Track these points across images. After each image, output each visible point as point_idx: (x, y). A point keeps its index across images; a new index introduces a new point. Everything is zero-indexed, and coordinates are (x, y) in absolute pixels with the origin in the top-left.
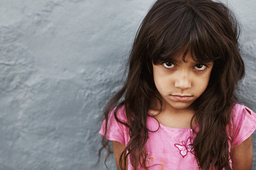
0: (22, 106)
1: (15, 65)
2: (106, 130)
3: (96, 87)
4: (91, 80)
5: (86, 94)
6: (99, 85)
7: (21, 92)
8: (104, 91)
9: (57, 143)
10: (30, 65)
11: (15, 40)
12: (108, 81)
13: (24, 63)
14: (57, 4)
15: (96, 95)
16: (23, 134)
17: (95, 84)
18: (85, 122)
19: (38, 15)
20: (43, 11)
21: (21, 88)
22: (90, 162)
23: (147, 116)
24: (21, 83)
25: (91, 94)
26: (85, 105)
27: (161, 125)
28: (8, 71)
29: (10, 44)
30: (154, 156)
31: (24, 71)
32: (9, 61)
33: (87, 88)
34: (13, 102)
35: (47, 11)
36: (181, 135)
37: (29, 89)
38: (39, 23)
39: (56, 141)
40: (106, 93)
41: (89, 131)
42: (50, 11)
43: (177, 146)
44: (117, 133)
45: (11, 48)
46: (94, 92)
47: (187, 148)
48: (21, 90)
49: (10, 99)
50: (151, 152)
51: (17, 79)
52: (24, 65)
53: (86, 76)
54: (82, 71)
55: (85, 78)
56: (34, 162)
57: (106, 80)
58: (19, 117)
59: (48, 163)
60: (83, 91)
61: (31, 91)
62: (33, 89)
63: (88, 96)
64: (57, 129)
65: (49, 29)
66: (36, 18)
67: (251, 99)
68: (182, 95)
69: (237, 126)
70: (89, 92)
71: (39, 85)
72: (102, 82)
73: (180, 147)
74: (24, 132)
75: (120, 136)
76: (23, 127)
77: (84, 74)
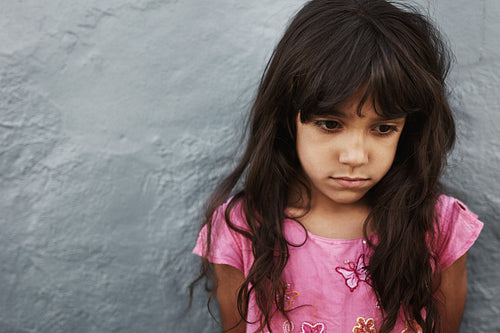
0: (35, 206)
1: (23, 127)
3: (180, 169)
4: (171, 154)
5: (162, 183)
6: (186, 164)
7: (33, 180)
8: (195, 177)
9: (105, 276)
10: (54, 128)
11: (25, 80)
12: (203, 156)
13: (40, 125)
14: (105, 14)
15: (180, 183)
16: (35, 260)
17: (178, 163)
18: (159, 234)
19: (70, 33)
20: (80, 26)
21: (35, 172)
22: (166, 312)
23: (284, 217)
24: (34, 162)
25: (172, 181)
26: (159, 203)
27: (309, 234)
28: (10, 139)
29: (13, 88)
30: (298, 290)
31: (41, 139)
32: (12, 120)
33: (164, 171)
34: (18, 199)
35: (87, 26)
36: (347, 251)
37: (51, 173)
38: (71, 48)
39: (102, 273)
40: (199, 180)
41: (166, 252)
42: (93, 27)
43: (340, 271)
45: (16, 95)
46: (176, 179)
47: (357, 275)
48: (34, 176)
49: (12, 193)
50: (293, 284)
51: (27, 155)
52: (42, 128)
53: (163, 147)
54: (155, 138)
55: (160, 152)
56: (58, 315)
57: (199, 155)
58: (31, 229)
59: (88, 315)
60: (155, 176)
61: (54, 177)
62: (59, 174)
63: (164, 186)
64: (104, 248)
65: (92, 59)
66: (67, 39)
68: (352, 177)
69: (444, 234)
70: (167, 177)
71: (71, 166)
72: (193, 158)
73: (346, 273)
74: (39, 256)
76: (38, 247)
77: (158, 144)
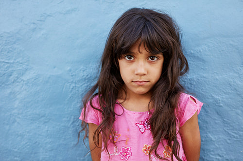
0: (18, 96)
1: (13, 63)
2: (85, 116)
3: (79, 81)
4: (75, 75)
5: (71, 87)
6: (82, 79)
7: (18, 85)
8: (86, 85)
9: (47, 127)
10: (26, 64)
11: (15, 43)
12: (89, 76)
13: (21, 62)
14: (49, 16)
15: (79, 87)
16: (17, 119)
17: (78, 79)
18: (70, 109)
19: (34, 23)
20: (38, 20)
21: (18, 82)
22: (73, 143)
24: (18, 78)
25: (76, 87)
26: (70, 96)
28: (8, 68)
29: (9, 46)
30: (121, 134)
31: (21, 68)
32: (9, 60)
33: (72, 82)
34: (11, 93)
35: (41, 21)
36: (141, 117)
37: (25, 82)
38: (34, 30)
39: (46, 125)
41: (73, 117)
42: (44, 21)
43: (138, 125)
44: (93, 117)
45: (11, 49)
46: (77, 85)
47: (145, 127)
49: (9, 91)
50: (118, 131)
51: (15, 75)
52: (21, 63)
53: (71, 72)
54: (69, 68)
55: (71, 74)
56: (26, 143)
57: (87, 75)
58: (16, 106)
59: (39, 143)
60: (68, 84)
61: (26, 84)
62: (28, 83)
63: (72, 89)
64: (47, 115)
65: (43, 35)
66: (32, 26)
67: (201, 92)
68: (141, 80)
69: (183, 110)
70: (73, 85)
71: (33, 80)
72: (85, 77)
73: (140, 126)
74: (19, 118)
75: (95, 119)
76: (18, 114)
77: (70, 70)
